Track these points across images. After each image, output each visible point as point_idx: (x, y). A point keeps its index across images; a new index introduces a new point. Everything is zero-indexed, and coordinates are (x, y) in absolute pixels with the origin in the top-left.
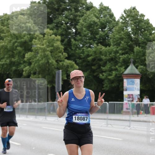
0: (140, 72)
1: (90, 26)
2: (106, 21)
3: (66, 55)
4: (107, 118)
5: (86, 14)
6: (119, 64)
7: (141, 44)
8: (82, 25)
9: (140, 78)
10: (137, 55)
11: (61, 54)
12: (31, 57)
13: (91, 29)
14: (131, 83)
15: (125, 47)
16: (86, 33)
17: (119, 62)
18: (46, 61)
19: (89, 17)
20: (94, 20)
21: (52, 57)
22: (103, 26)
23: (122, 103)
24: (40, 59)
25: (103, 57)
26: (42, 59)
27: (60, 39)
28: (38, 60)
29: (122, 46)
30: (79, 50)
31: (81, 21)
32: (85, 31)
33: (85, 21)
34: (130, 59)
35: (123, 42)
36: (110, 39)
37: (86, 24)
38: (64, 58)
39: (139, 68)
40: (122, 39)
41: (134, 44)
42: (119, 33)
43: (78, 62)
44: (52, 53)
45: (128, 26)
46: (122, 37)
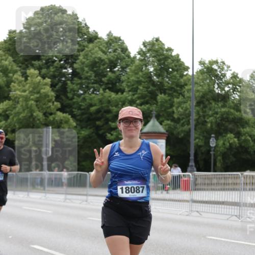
0: (165, 129)
1: (94, 65)
2: (116, 57)
3: (58, 105)
5: (88, 48)
7: (167, 91)
8: (83, 63)
9: (165, 138)
10: (162, 106)
11: (50, 104)
12: (8, 108)
13: (95, 69)
15: (145, 94)
16: (89, 74)
18: (29, 114)
19: (92, 51)
20: (99, 56)
21: (38, 108)
22: (112, 64)
24: (21, 110)
25: (114, 109)
26: (24, 110)
27: (50, 83)
28: (18, 112)
29: (141, 92)
30: (78, 98)
31: (81, 58)
32: (87, 72)
33: (86, 57)
34: (151, 111)
35: (141, 88)
36: (123, 82)
37: (88, 61)
38: (56, 109)
39: (164, 124)
40: (139, 82)
41: (157, 90)
42: (137, 74)
44: (38, 103)
45: (149, 65)
46: (139, 79)
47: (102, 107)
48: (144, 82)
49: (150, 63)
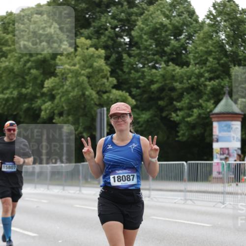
1: (155, 32)
2: (181, 22)
3: (113, 80)
4: (186, 189)
5: (148, 11)
6: (205, 97)
8: (142, 30)
9: (241, 119)
11: (105, 80)
12: (55, 86)
13: (156, 36)
14: (225, 128)
15: (215, 67)
16: (148, 43)
17: (205, 94)
18: (80, 93)
19: (153, 15)
20: (161, 20)
21: (91, 86)
22: (177, 31)
23: (210, 164)
24: (70, 89)
25: (177, 85)
26: (73, 88)
27: (104, 55)
28: (66, 91)
29: (211, 65)
30: (135, 73)
31: (139, 23)
33: (146, 22)
35: (211, 59)
36: (190, 53)
37: (147, 28)
38: (111, 86)
40: (209, 53)
41: (231, 61)
42: (205, 42)
43: (134, 93)
44: (91, 80)
45: (220, 31)
46: (209, 49)
47: (166, 85)
48: (215, 52)
49: (221, 28)
